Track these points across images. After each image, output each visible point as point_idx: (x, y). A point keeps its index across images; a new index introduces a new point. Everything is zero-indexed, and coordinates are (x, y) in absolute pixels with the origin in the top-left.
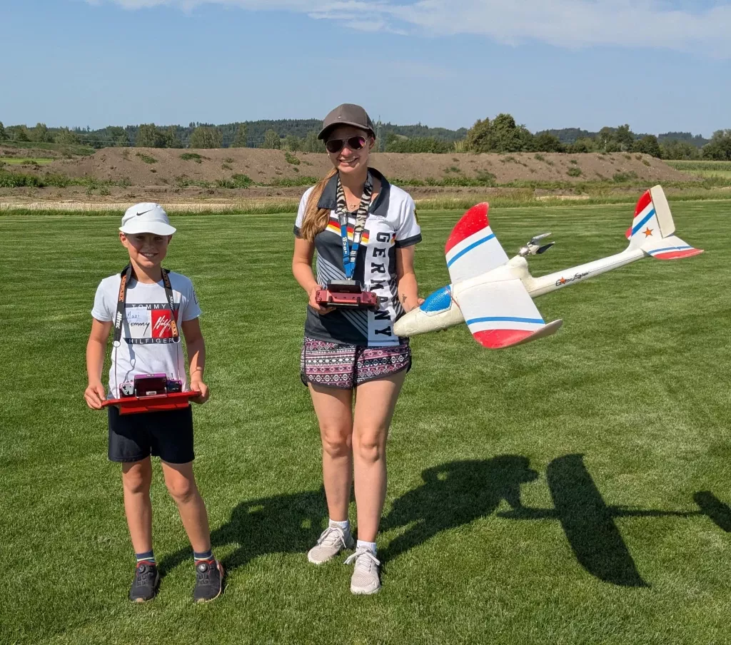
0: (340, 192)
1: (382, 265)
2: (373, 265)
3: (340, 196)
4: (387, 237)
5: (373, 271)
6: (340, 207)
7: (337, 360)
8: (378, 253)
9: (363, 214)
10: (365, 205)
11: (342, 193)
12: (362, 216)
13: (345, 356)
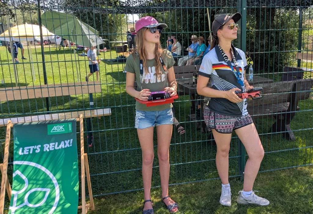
0: (223, 52)
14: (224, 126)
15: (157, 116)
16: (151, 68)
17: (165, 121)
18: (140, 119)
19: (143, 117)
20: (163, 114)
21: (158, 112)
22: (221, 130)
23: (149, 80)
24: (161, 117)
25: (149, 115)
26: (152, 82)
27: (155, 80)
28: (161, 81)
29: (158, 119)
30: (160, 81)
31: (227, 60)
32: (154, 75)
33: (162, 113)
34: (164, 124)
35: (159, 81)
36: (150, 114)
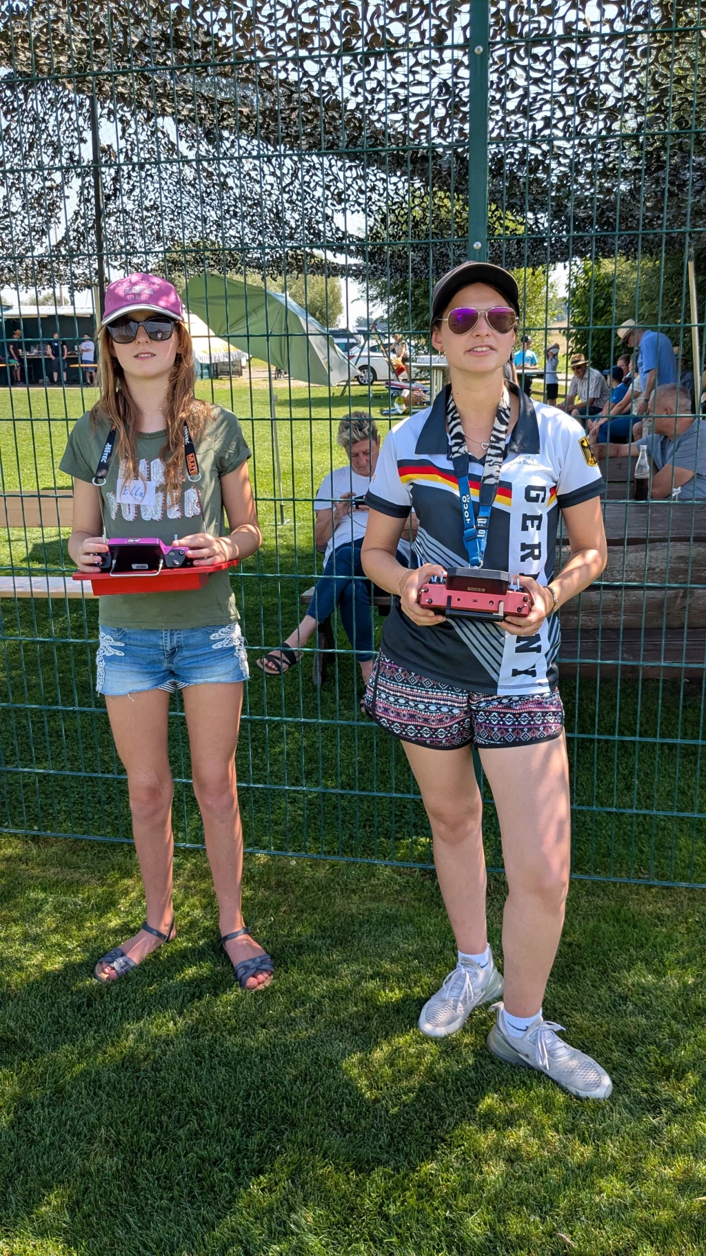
0: (453, 419)
1: (539, 546)
2: (524, 546)
3: (455, 426)
4: (542, 493)
5: (523, 559)
6: (456, 444)
7: (427, 708)
8: (529, 523)
9: (497, 455)
10: (499, 440)
11: (459, 420)
12: (495, 459)
13: (442, 702)
14: (405, 711)
15: (168, 649)
16: (149, 464)
17: (204, 670)
18: (109, 660)
19: (118, 653)
20: (191, 641)
21: (172, 634)
22: (393, 722)
23: (138, 508)
24: (185, 653)
25: (138, 643)
26: (146, 517)
27: (159, 508)
28: (183, 516)
29: (175, 661)
30: (178, 515)
31: (457, 452)
32: (157, 490)
33: (186, 638)
34: (200, 680)
35: (174, 514)
36: (141, 641)
